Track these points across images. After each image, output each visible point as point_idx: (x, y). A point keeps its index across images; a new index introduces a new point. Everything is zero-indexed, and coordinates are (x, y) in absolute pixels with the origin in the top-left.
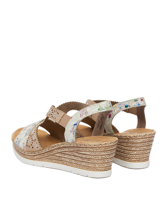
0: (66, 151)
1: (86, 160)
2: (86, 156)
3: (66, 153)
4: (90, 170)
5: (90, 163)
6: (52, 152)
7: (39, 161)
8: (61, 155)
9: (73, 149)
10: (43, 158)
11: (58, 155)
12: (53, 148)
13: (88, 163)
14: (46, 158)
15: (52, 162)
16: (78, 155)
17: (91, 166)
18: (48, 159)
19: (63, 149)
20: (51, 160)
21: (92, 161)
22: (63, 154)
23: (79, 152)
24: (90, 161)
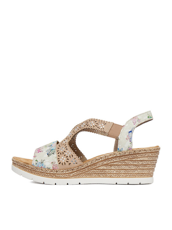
0: (114, 162)
1: (142, 167)
2: (143, 162)
3: (115, 163)
4: (143, 177)
5: (145, 169)
6: (95, 166)
7: (76, 178)
8: (107, 167)
9: (127, 157)
10: (81, 174)
11: (102, 168)
12: (97, 161)
13: (143, 169)
14: (84, 174)
15: (91, 177)
16: (132, 163)
17: (146, 172)
18: (87, 174)
19: (112, 160)
20: (90, 175)
21: (148, 167)
22: (109, 165)
23: (134, 160)
24: (146, 167)
